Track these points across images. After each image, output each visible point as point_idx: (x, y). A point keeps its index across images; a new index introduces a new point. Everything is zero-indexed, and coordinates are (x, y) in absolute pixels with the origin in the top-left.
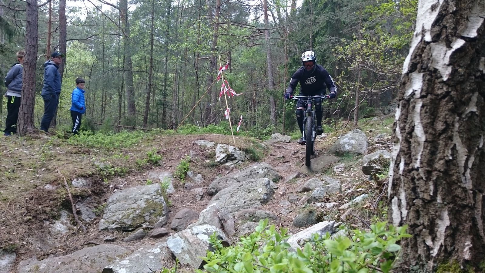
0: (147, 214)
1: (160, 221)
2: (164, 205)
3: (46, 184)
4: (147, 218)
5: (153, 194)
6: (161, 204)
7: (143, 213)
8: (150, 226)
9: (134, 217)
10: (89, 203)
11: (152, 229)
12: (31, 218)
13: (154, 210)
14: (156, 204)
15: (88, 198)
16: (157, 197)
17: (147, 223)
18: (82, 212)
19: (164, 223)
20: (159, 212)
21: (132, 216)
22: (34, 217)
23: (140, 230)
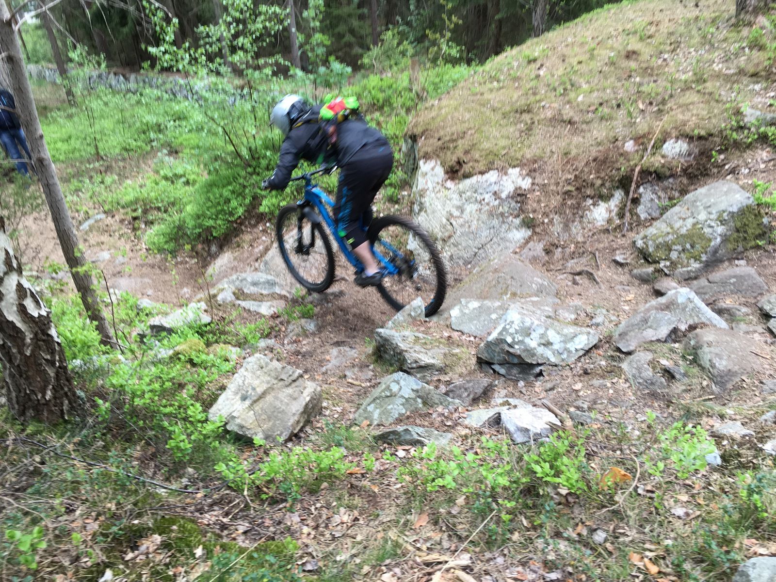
0: (679, 248)
1: (689, 268)
2: (712, 244)
3: (631, 139)
4: (674, 255)
5: (712, 217)
6: (710, 240)
7: (674, 244)
8: (666, 270)
9: (660, 243)
10: (665, 189)
11: (666, 275)
12: (573, 189)
13: (692, 247)
14: (702, 237)
15: (671, 180)
16: (713, 224)
17: (668, 263)
18: (642, 200)
19: (692, 274)
20: (697, 253)
21: (660, 240)
22: (577, 189)
23: (650, 269)
